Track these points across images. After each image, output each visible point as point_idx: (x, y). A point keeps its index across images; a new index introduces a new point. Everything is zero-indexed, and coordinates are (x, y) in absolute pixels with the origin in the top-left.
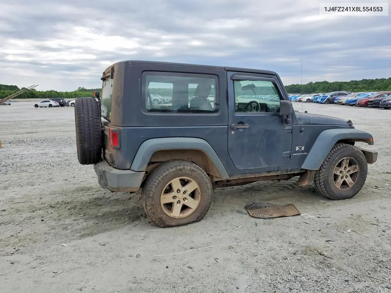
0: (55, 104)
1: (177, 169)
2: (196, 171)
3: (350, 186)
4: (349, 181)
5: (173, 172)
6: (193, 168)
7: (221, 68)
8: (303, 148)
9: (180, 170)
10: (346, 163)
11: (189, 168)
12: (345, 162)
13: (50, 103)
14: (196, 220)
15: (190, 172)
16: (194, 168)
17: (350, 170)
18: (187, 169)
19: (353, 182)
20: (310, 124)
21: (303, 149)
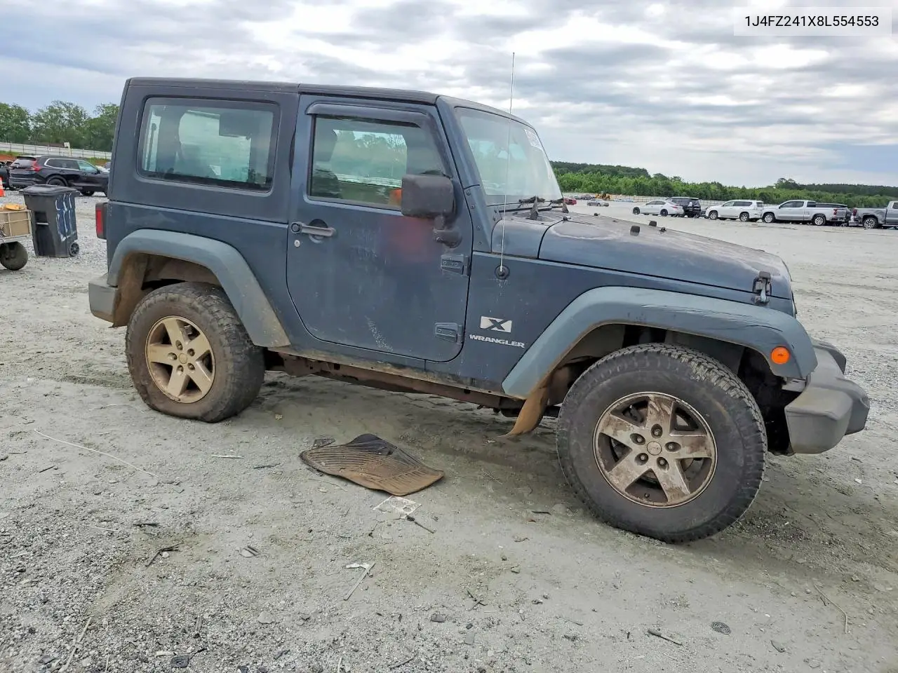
0: (674, 211)
1: (166, 298)
2: (202, 312)
3: (673, 500)
4: (668, 481)
5: (160, 301)
6: (195, 303)
7: (291, 88)
8: (507, 326)
9: (172, 300)
10: (659, 413)
11: (188, 300)
12: (652, 407)
13: (664, 207)
14: (202, 418)
15: (189, 311)
16: (199, 304)
17: (679, 443)
18: (184, 303)
19: (686, 490)
20: (538, 258)
21: (509, 330)
